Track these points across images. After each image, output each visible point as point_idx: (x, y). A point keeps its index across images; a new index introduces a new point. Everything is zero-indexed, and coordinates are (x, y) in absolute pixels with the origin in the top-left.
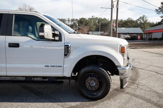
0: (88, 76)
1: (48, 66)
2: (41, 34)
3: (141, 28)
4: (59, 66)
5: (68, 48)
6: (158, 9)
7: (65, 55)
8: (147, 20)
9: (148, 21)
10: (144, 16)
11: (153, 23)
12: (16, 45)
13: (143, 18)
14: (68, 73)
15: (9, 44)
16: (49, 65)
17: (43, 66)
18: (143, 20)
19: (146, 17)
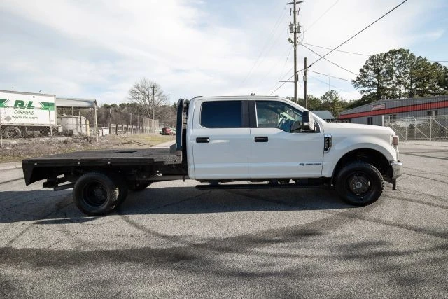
0: (352, 176)
1: (303, 165)
2: (306, 124)
3: (330, 110)
4: (317, 164)
5: (328, 140)
6: (355, 79)
7: (326, 150)
8: (337, 98)
9: (340, 99)
10: (332, 91)
11: (346, 103)
12: (264, 139)
13: (330, 94)
14: (328, 172)
15: (255, 138)
16: (305, 163)
17: (297, 164)
18: (331, 97)
19: (336, 93)
